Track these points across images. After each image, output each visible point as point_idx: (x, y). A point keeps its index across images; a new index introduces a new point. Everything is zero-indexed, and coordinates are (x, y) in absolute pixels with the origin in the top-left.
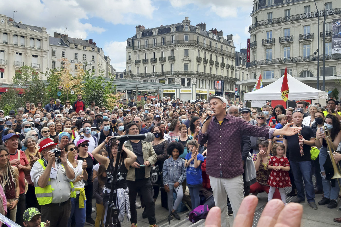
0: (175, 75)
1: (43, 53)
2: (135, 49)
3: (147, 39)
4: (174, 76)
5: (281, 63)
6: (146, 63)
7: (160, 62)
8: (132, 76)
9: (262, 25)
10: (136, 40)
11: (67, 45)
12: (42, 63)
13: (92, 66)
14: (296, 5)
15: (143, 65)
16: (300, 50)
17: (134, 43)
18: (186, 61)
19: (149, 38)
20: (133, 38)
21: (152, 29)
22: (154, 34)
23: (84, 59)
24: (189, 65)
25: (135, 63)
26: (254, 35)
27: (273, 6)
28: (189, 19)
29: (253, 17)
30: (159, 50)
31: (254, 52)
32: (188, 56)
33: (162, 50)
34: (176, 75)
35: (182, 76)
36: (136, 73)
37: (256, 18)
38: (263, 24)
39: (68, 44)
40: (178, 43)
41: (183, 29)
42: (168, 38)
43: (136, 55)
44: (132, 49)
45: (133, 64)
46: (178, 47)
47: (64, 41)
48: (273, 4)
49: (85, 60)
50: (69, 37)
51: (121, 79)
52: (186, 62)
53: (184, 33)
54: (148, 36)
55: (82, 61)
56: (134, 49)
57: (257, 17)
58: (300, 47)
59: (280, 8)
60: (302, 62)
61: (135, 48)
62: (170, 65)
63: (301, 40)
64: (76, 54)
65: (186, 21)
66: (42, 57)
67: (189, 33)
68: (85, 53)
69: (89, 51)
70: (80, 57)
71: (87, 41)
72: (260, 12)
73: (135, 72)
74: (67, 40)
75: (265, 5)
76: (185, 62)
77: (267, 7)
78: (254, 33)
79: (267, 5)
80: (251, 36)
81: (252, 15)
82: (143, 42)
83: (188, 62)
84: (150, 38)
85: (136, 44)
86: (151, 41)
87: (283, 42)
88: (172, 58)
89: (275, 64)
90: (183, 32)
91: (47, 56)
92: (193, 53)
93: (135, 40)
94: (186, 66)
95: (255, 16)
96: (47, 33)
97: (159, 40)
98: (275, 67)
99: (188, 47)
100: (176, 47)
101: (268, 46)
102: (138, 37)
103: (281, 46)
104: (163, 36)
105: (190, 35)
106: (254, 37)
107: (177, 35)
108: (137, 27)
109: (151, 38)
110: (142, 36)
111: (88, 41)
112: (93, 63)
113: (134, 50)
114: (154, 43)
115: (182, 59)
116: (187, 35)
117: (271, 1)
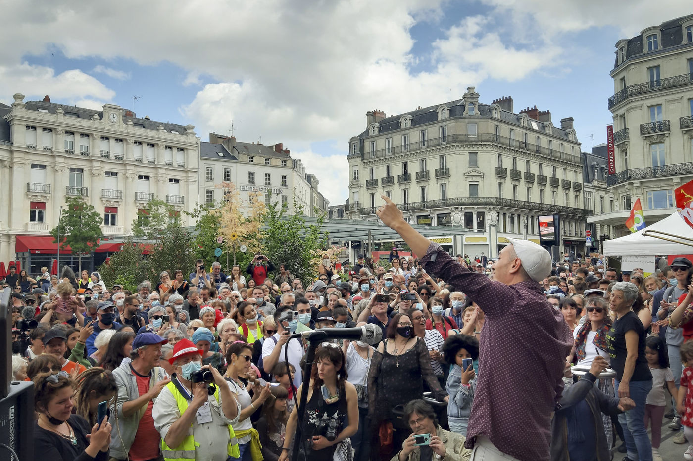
0: (450, 207)
1: (190, 174)
3: (389, 136)
4: (448, 209)
5: (687, 173)
6: (389, 184)
7: (418, 182)
8: (362, 211)
9: (639, 94)
10: (369, 140)
11: (234, 158)
12: (188, 194)
13: (283, 196)
15: (382, 189)
17: (364, 146)
18: (472, 176)
19: (394, 134)
20: (361, 136)
21: (399, 117)
22: (403, 126)
23: (266, 184)
24: (481, 184)
25: (367, 186)
26: (621, 116)
27: (659, 52)
28: (476, 91)
29: (617, 77)
30: (415, 157)
31: (623, 151)
32: (478, 167)
33: (422, 156)
34: (453, 207)
35: (465, 208)
36: (370, 205)
37: (623, 79)
38: (641, 92)
39: (236, 154)
40: (458, 141)
41: (465, 113)
42: (433, 132)
43: (369, 171)
44: (360, 159)
45: (362, 189)
46: (455, 150)
47: (229, 149)
48: (660, 47)
49: (269, 184)
50: (237, 141)
51: (340, 218)
52: (474, 179)
53: (467, 121)
54: (391, 130)
55: (263, 187)
56: (363, 159)
57: (624, 77)
59: (675, 57)
61: (366, 156)
62: (439, 187)
64: (251, 174)
65: (469, 96)
66: (187, 181)
67: (477, 120)
68: (268, 170)
69: (277, 166)
70: (260, 180)
71: (272, 147)
72: (632, 67)
73: (366, 204)
74: (234, 147)
75: (642, 52)
76: (470, 179)
77: (645, 55)
78: (621, 112)
79: (646, 50)
80: (614, 118)
81: (614, 74)
82: (382, 144)
83: (478, 179)
84: (396, 134)
85: (368, 147)
86: (397, 139)
87: (687, 127)
88: (443, 173)
89: (673, 175)
90: (465, 118)
91: (197, 179)
92: (488, 160)
93: (365, 141)
94: (474, 188)
95: (621, 76)
96: (196, 136)
97: (415, 136)
98: (675, 181)
99: (476, 148)
100: (451, 150)
101: (655, 137)
102: (371, 133)
103: (686, 137)
104: (422, 128)
105: (480, 124)
106: (621, 120)
107: (452, 124)
108: (368, 114)
109: (398, 133)
110: (380, 132)
111: (274, 147)
112: (284, 190)
113: (364, 161)
114: (403, 144)
115: (464, 174)
116: (474, 124)
117: (656, 42)
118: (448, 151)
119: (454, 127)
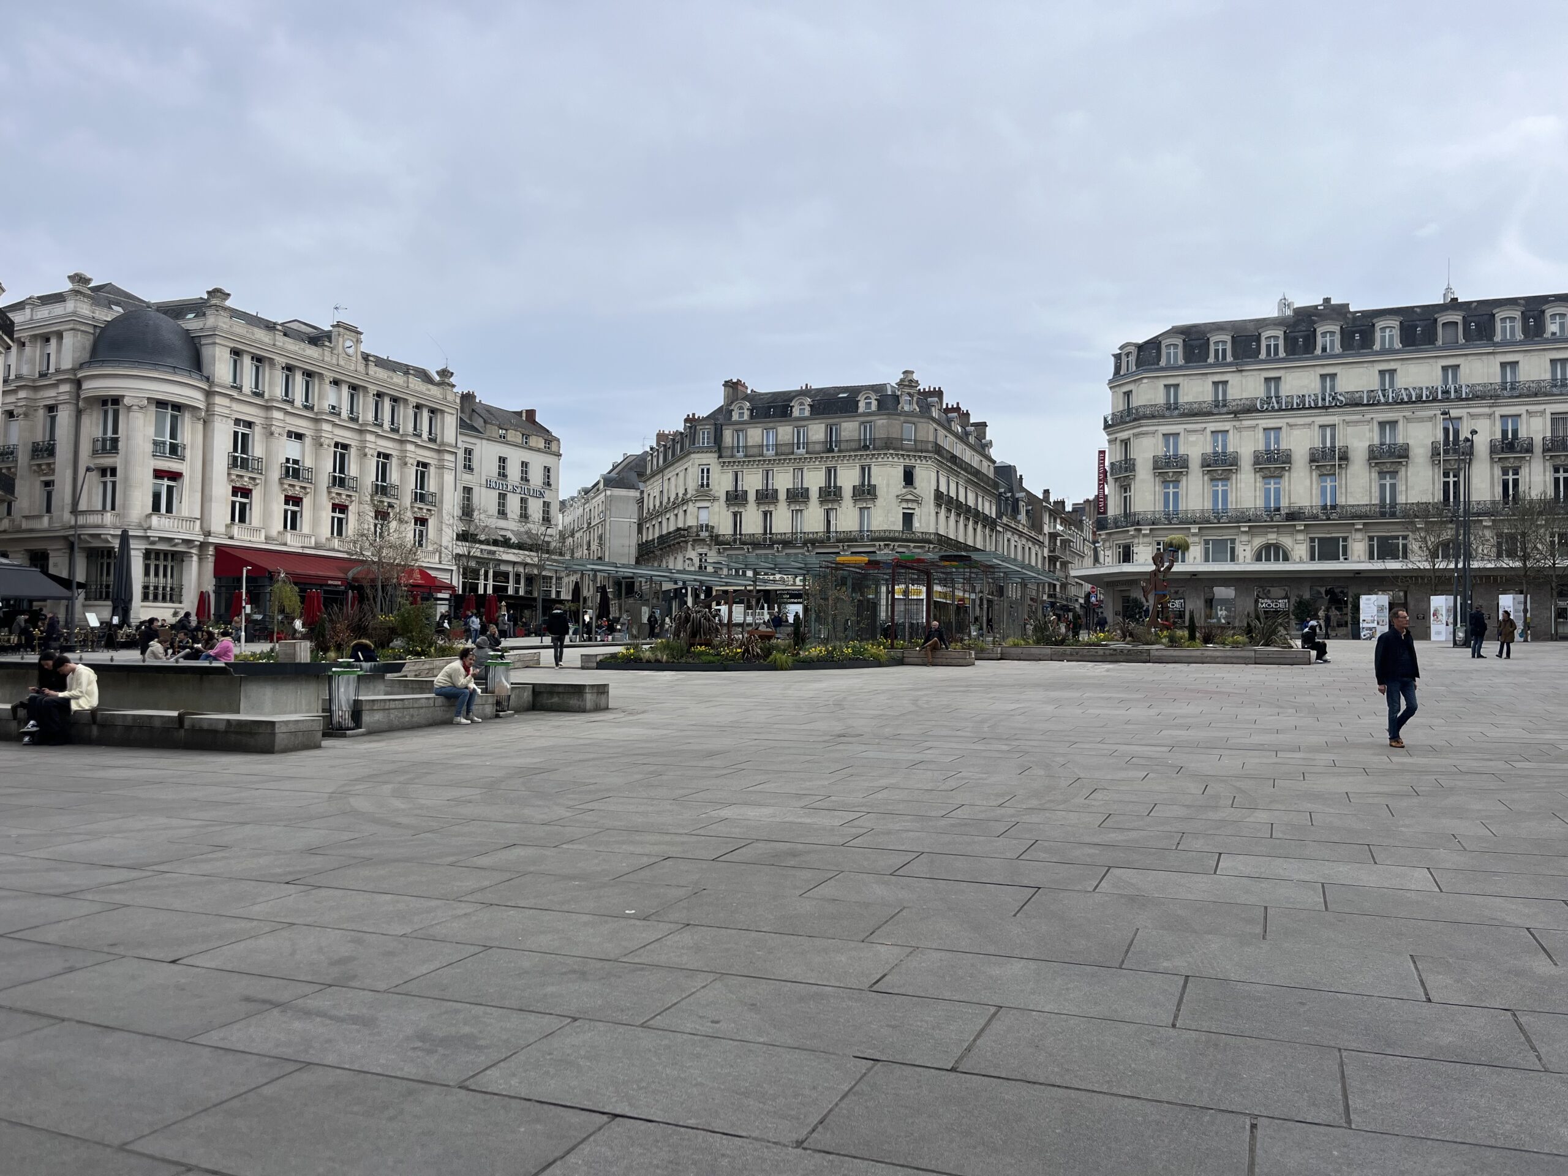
0: (877, 544)
1: (445, 456)
2: (724, 454)
3: (771, 425)
4: (874, 546)
5: (1208, 522)
7: (822, 503)
8: (716, 540)
9: (1153, 417)
10: (731, 427)
11: (478, 430)
13: (544, 502)
14: (1244, 374)
15: (756, 508)
16: (1255, 490)
17: (722, 435)
18: (907, 501)
19: (778, 424)
20: (714, 415)
22: (796, 413)
23: (522, 479)
24: (917, 512)
25: (727, 499)
26: (1122, 441)
27: (1180, 368)
28: (915, 377)
29: (1117, 389)
30: (817, 463)
31: (1121, 487)
32: (914, 488)
33: (830, 464)
34: (882, 543)
35: (899, 546)
36: (730, 531)
37: (1128, 394)
38: (1154, 415)
39: (478, 423)
40: (890, 446)
41: (899, 407)
42: (849, 428)
43: (730, 476)
44: (716, 455)
45: (716, 504)
46: (886, 459)
48: (1181, 362)
49: (527, 480)
50: (479, 400)
52: (910, 505)
53: (902, 418)
54: (774, 416)
55: (517, 484)
56: (720, 457)
57: (1131, 391)
58: (1255, 482)
59: (1200, 377)
60: (1266, 521)
61: (726, 452)
62: (857, 512)
63: (1260, 464)
64: (502, 460)
65: (906, 383)
66: (442, 467)
67: (915, 419)
68: (526, 456)
69: (539, 450)
70: (514, 472)
71: (520, 414)
72: (1145, 381)
73: (725, 528)
74: (473, 411)
75: (1158, 364)
76: (905, 505)
77: (1163, 369)
78: (1124, 435)
79: (1163, 363)
80: (1110, 441)
81: (1113, 384)
82: (755, 435)
83: (914, 505)
84: (783, 423)
85: (728, 436)
86: (785, 432)
87: (1209, 466)
88: (865, 493)
89: (1191, 524)
90: (899, 415)
91: (453, 465)
92: (927, 478)
93: (724, 427)
94: (908, 518)
95: (1126, 389)
96: (455, 390)
97: (817, 432)
98: (1192, 531)
99: (913, 461)
100: (880, 460)
101: (1171, 474)
102: (735, 417)
103: (1206, 478)
104: (829, 421)
105: (919, 425)
106: (1121, 445)
107: (881, 422)
108: (727, 384)
109: (787, 423)
110: (752, 417)
111: (524, 415)
112: (546, 492)
113: (721, 460)
114: (796, 441)
115: (897, 496)
116: (910, 425)
117: (1176, 354)
118: (874, 460)
119: (882, 425)
